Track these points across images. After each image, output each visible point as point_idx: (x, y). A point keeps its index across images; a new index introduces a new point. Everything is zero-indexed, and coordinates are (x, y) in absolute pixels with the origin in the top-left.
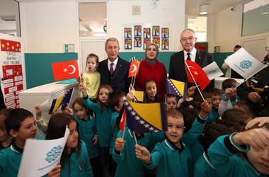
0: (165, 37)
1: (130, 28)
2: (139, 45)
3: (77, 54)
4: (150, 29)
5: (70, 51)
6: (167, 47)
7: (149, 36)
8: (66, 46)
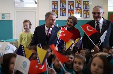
0: (86, 8)
1: (56, 1)
2: (64, 14)
3: (12, 21)
4: (73, 2)
5: (6, 19)
6: (88, 16)
7: (72, 8)
8: (3, 14)
